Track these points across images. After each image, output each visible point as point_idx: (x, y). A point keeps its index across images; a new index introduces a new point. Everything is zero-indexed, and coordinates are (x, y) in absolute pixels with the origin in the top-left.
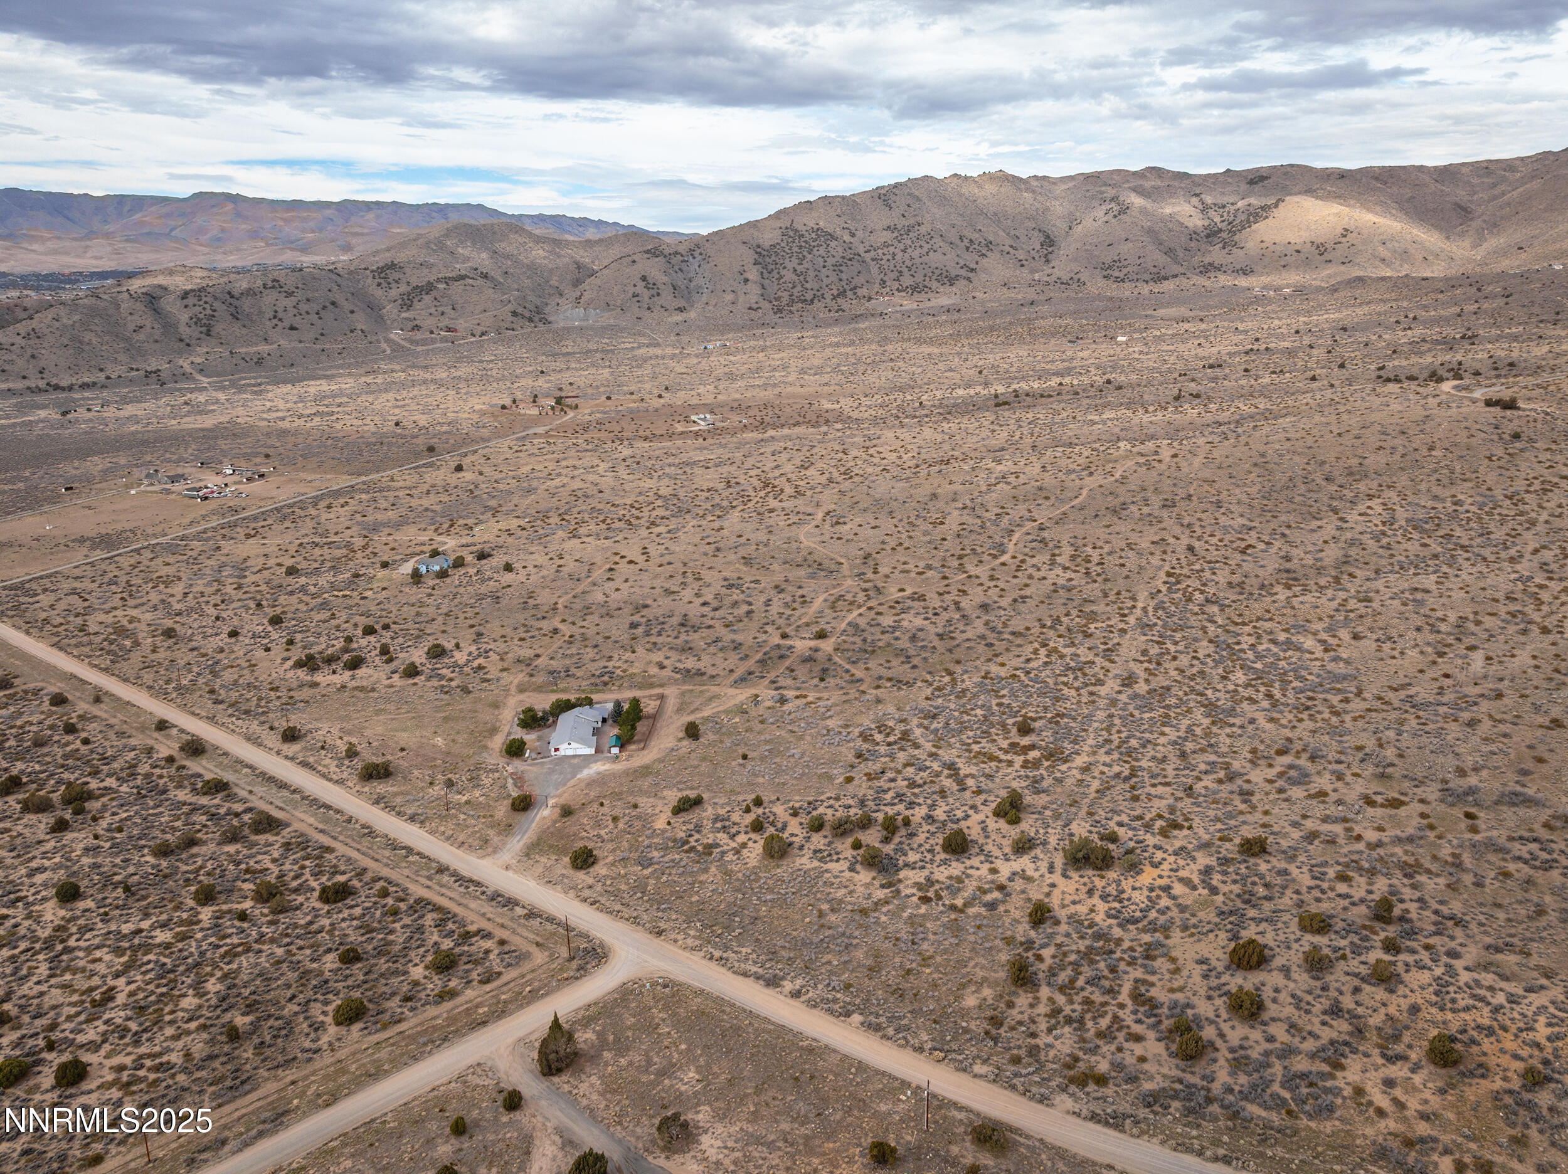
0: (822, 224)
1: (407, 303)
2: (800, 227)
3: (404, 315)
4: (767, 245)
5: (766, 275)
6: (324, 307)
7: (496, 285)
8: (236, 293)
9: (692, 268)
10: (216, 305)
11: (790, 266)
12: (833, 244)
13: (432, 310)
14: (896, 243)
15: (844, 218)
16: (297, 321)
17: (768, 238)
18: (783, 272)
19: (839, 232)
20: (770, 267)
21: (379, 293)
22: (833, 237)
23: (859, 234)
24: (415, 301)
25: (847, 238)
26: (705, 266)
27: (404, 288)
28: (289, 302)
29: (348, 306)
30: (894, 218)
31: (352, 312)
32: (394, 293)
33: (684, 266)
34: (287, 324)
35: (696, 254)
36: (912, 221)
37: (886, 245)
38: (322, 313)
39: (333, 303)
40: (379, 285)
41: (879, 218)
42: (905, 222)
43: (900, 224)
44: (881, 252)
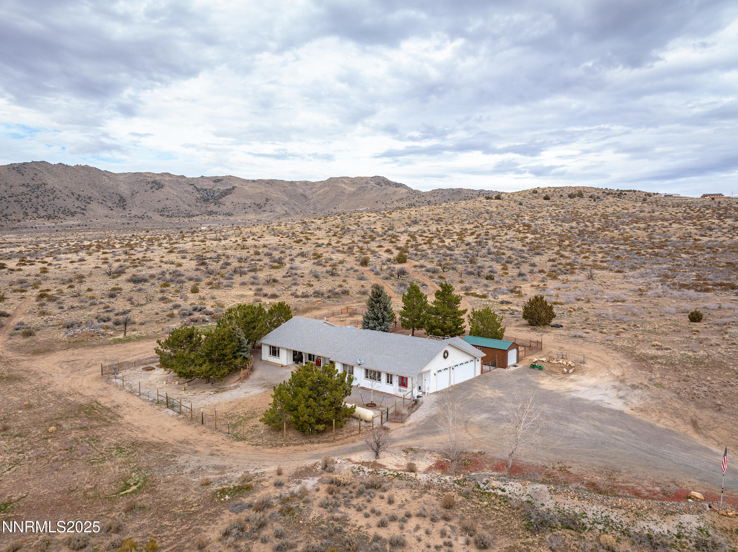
14: (30, 193)
30: (26, 180)
36: (39, 182)
37: (23, 194)
42: (34, 182)
43: (32, 183)
44: (20, 197)
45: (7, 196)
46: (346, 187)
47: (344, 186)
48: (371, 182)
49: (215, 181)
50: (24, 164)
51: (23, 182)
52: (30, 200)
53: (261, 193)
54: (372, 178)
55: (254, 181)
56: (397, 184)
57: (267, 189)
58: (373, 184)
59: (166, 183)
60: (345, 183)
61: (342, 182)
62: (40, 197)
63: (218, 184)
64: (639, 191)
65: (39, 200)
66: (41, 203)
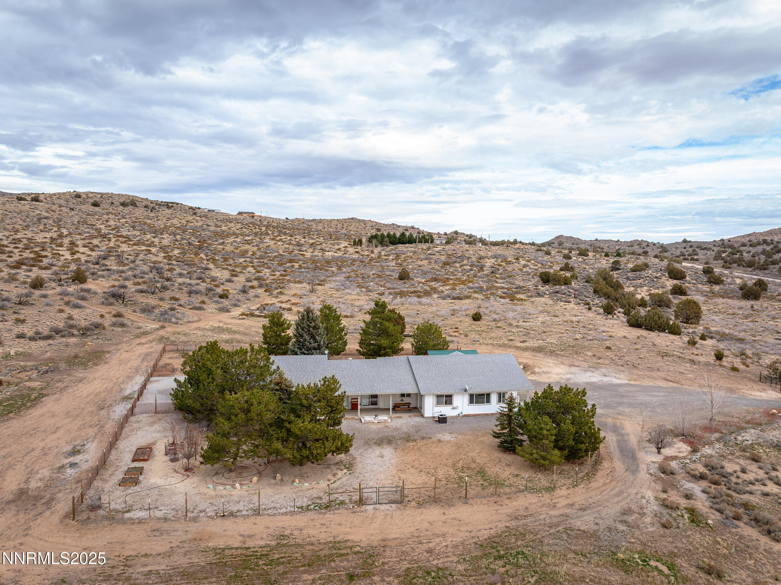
64: (182, 204)
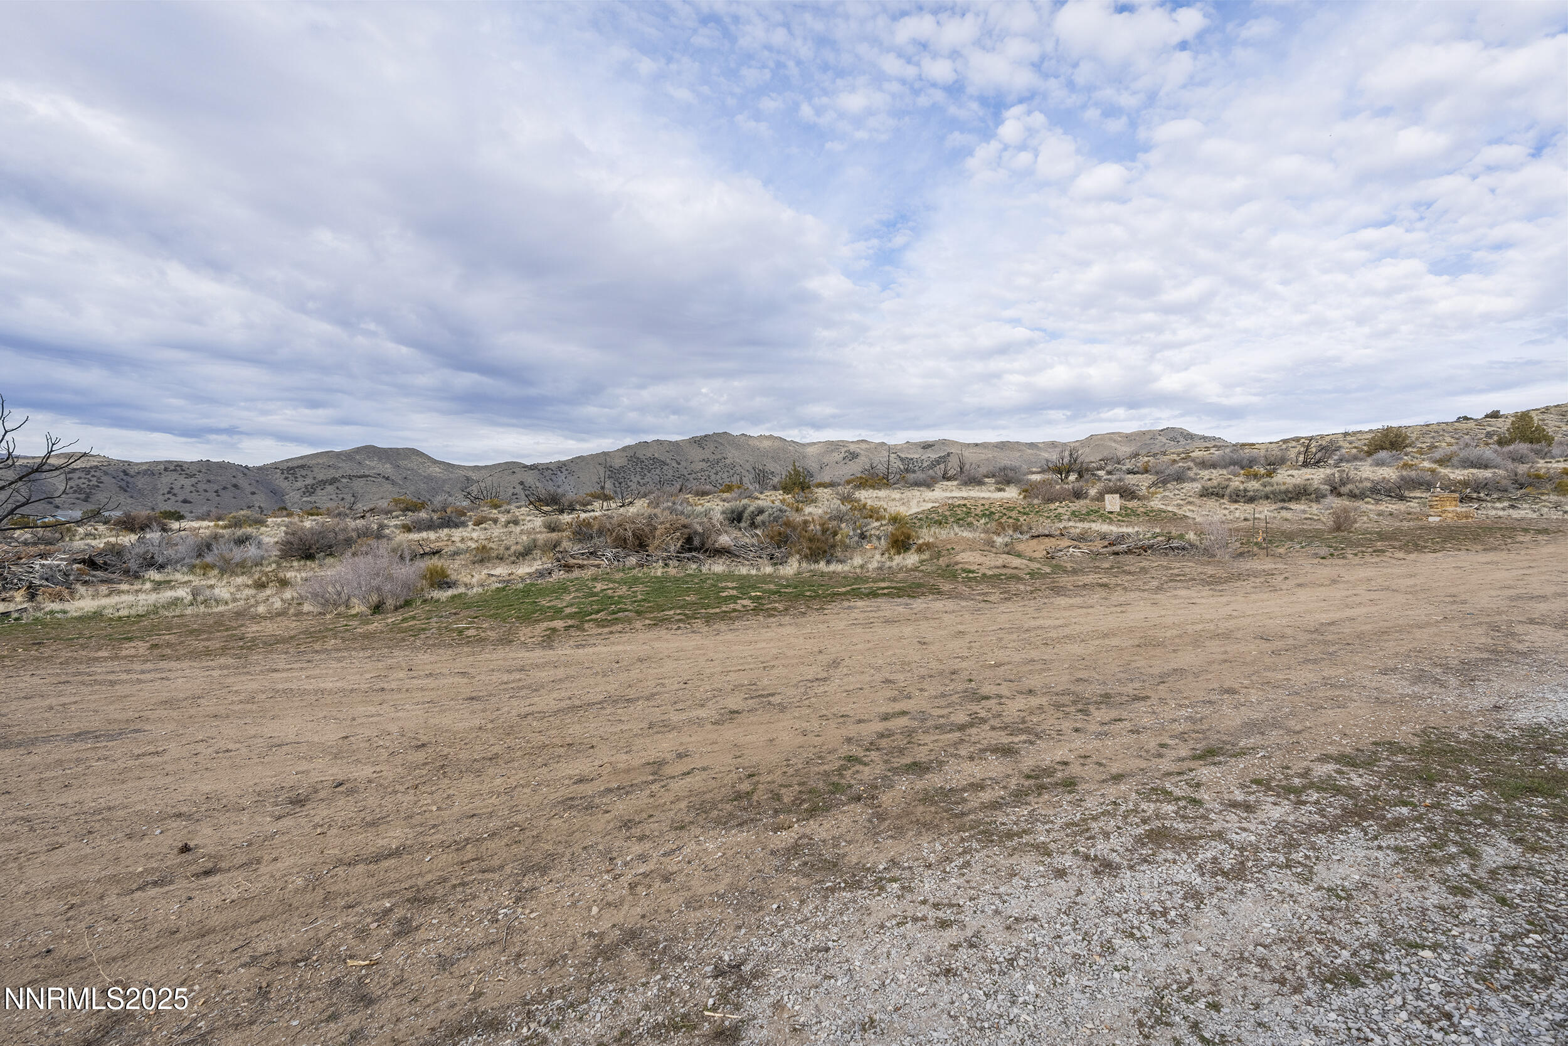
0: (656, 455)
1: (310, 490)
2: (641, 457)
3: (305, 499)
4: (617, 467)
5: (617, 485)
6: (225, 488)
7: (394, 483)
8: (132, 472)
9: (560, 479)
10: (104, 478)
11: (635, 480)
12: (665, 468)
13: (334, 497)
14: (710, 469)
15: (672, 453)
16: (193, 497)
17: (618, 463)
18: (630, 484)
19: (668, 461)
20: (620, 480)
21: (285, 485)
22: (665, 463)
23: (683, 464)
24: (318, 490)
25: (675, 465)
26: (570, 477)
27: (309, 481)
28: (188, 482)
29: (249, 489)
30: (707, 454)
31: (253, 493)
32: (300, 484)
33: (553, 477)
34: (180, 498)
35: (563, 470)
36: (720, 456)
37: (702, 470)
38: (221, 492)
39: (235, 486)
40: (286, 478)
41: (696, 454)
42: (714, 457)
43: (711, 458)
44: (699, 474)
45: (686, 474)
46: (1118, 446)
47: (1113, 444)
48: (1159, 437)
49: (924, 448)
50: (706, 436)
51: (703, 457)
52: (709, 477)
53: (987, 460)
54: (1162, 430)
55: (977, 445)
56: (1207, 437)
57: (996, 454)
58: (1164, 440)
59: (862, 452)
60: (1115, 441)
61: (1111, 439)
62: (720, 474)
63: (929, 450)
65: (718, 477)
66: (720, 481)
